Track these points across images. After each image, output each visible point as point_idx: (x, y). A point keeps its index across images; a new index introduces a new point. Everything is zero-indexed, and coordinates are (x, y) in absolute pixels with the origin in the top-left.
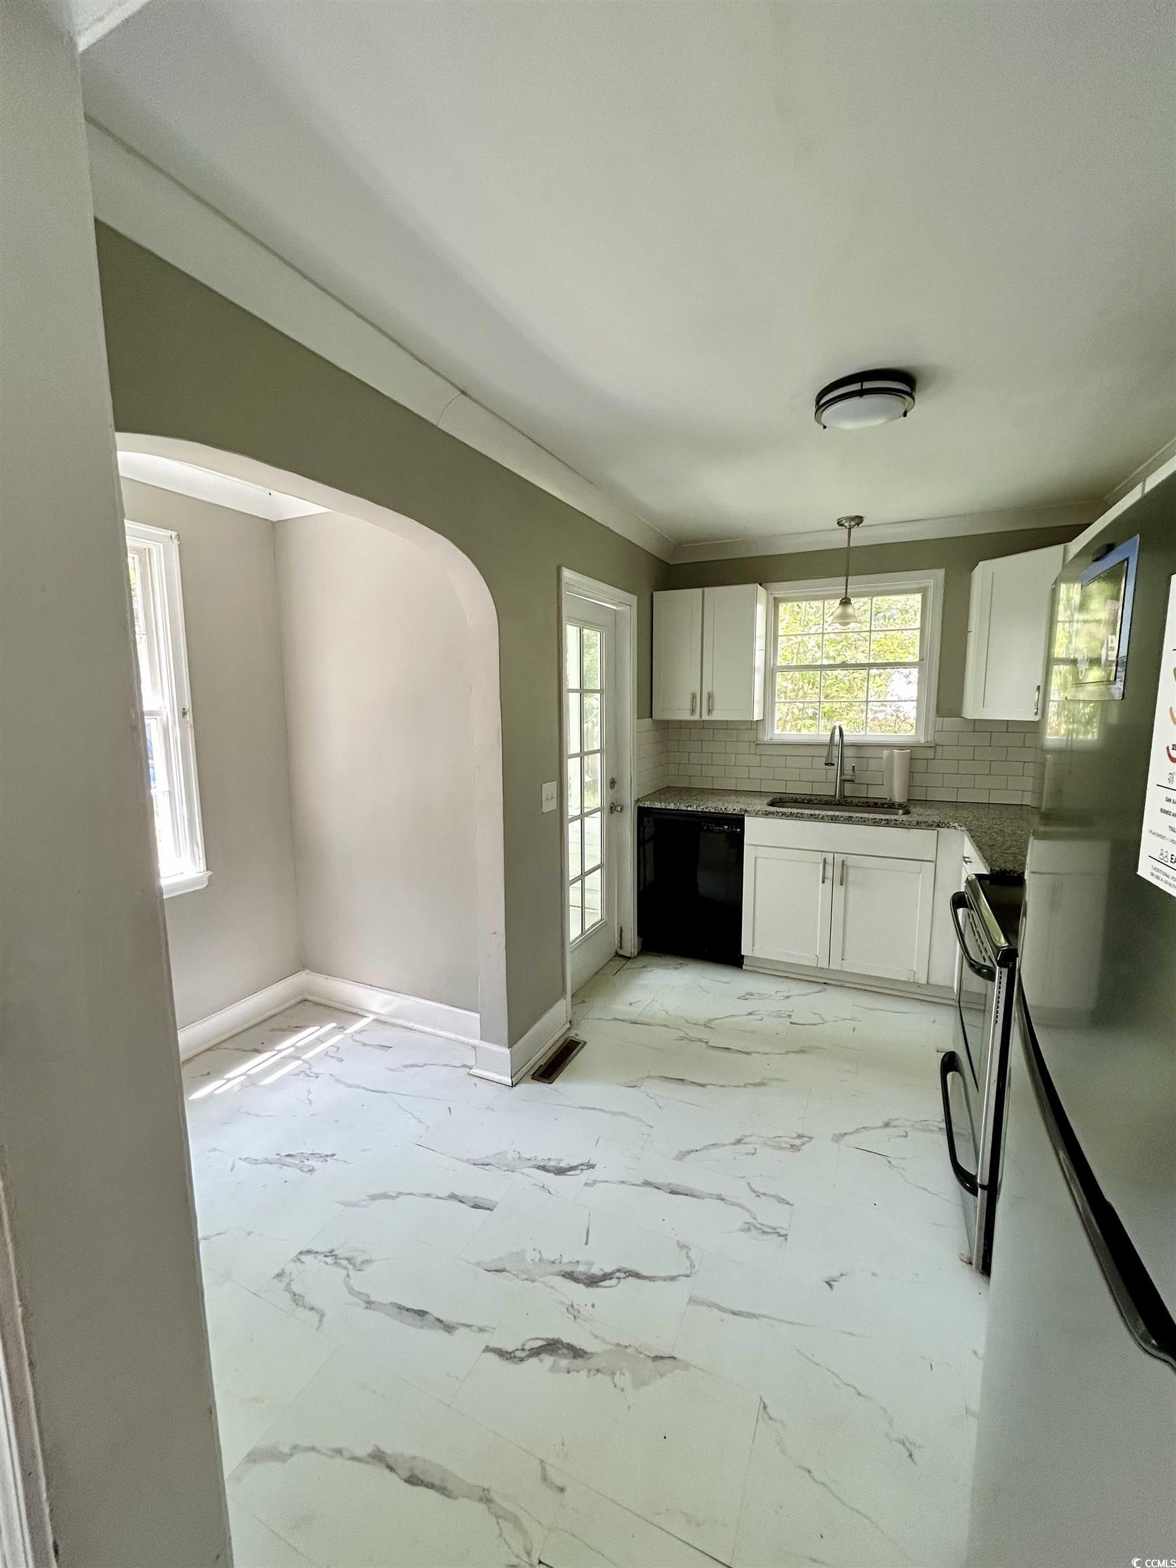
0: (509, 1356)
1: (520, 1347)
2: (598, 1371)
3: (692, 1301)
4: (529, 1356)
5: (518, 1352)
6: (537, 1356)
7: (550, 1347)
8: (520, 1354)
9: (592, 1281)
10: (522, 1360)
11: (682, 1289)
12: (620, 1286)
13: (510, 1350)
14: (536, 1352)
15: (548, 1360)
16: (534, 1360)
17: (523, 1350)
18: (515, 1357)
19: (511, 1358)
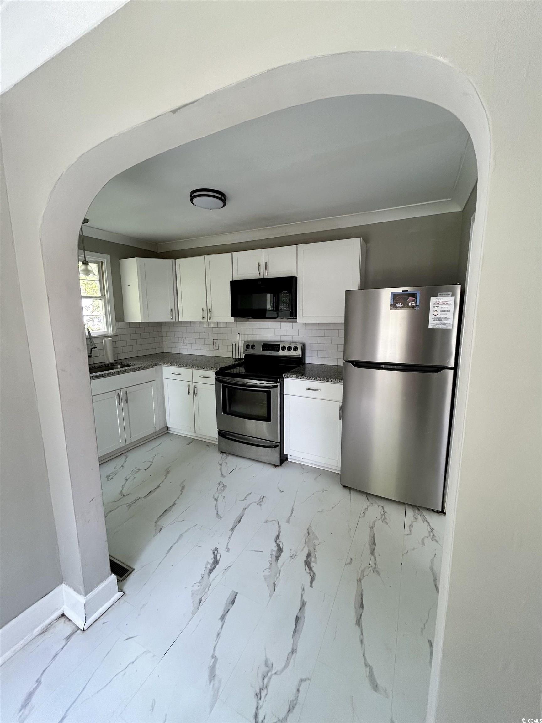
0: (313, 578)
1: (309, 574)
2: (314, 549)
3: (288, 522)
4: (312, 571)
5: (311, 574)
6: (312, 568)
7: (308, 564)
8: (312, 574)
9: (280, 550)
10: (314, 573)
11: (284, 525)
12: (282, 541)
13: (310, 578)
14: (310, 569)
15: (313, 564)
16: (313, 569)
17: (310, 573)
18: (313, 576)
19: (314, 577)
